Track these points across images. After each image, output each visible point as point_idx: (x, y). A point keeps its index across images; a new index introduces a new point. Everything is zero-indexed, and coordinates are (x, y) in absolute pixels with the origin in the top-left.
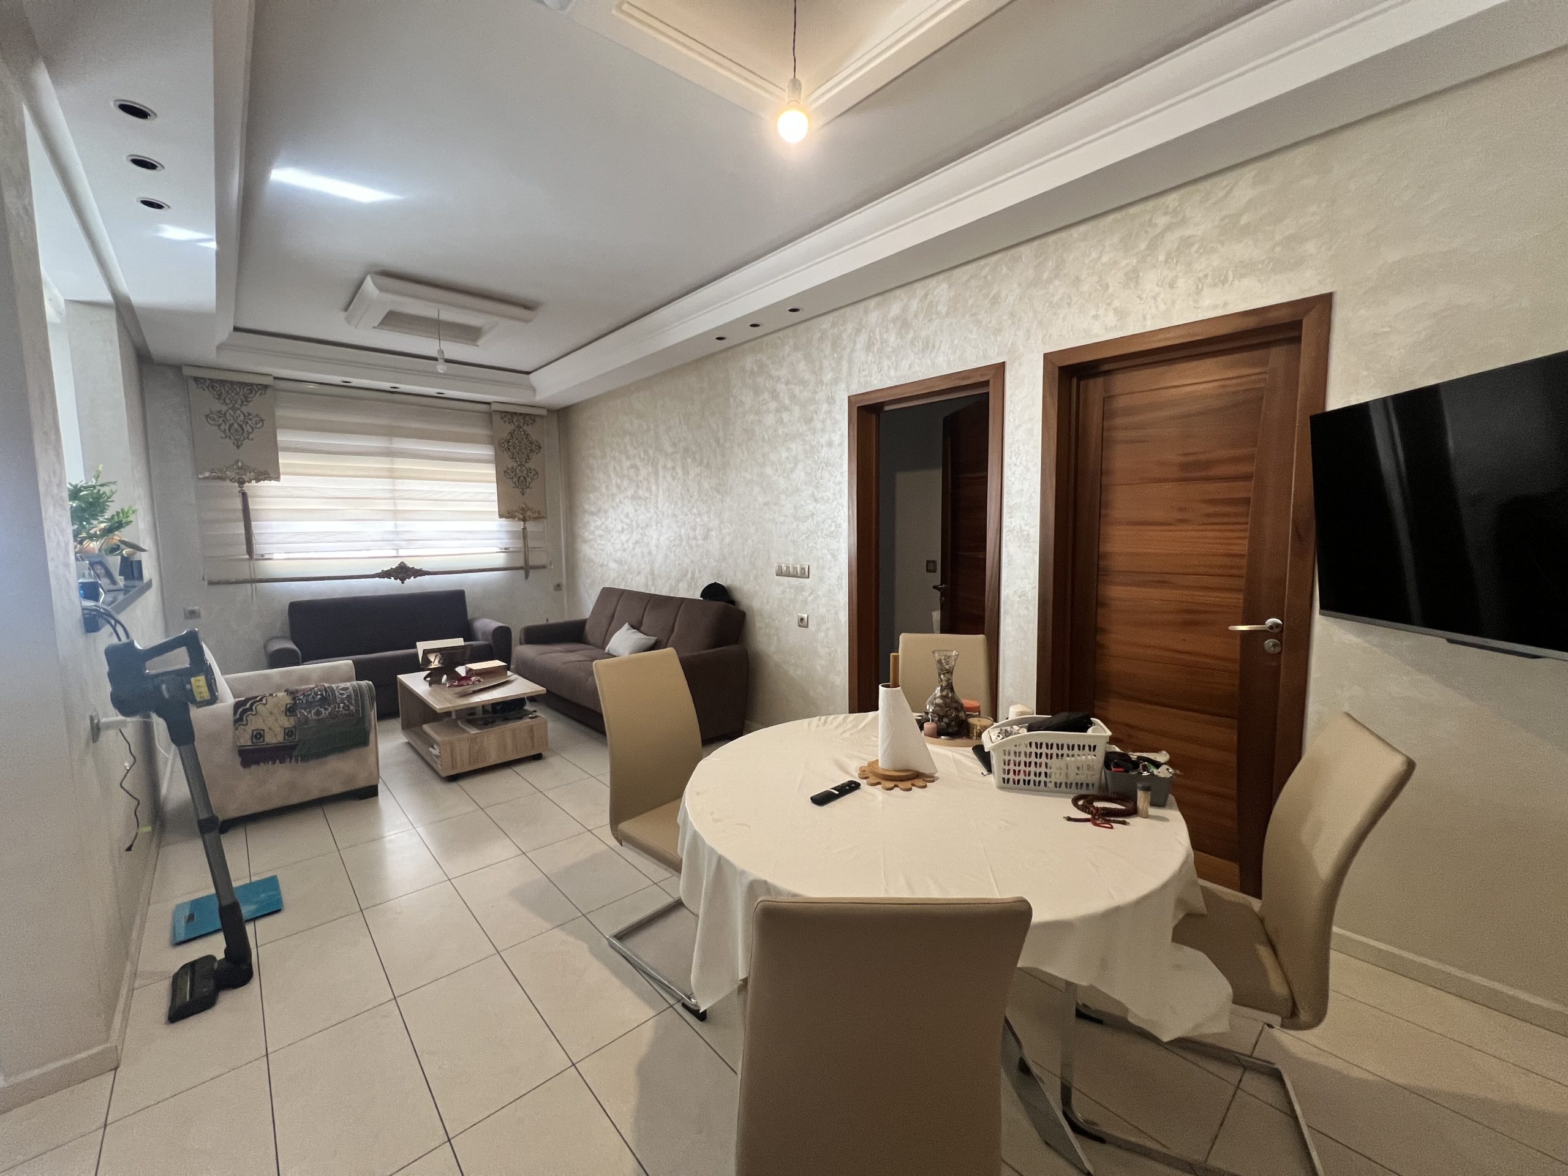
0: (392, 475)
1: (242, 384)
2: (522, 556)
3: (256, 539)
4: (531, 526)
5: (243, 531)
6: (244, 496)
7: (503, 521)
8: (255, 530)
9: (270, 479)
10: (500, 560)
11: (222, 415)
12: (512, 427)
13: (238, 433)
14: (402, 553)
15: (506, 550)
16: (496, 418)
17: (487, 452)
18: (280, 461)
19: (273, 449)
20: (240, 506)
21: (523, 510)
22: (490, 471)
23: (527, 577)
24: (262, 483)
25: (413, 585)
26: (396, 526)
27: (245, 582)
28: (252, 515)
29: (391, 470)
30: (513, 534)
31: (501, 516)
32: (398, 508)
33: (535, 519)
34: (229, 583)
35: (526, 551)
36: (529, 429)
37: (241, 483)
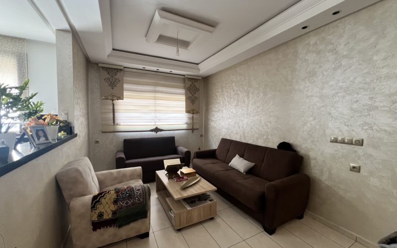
0: (155, 99)
1: (115, 69)
2: (191, 125)
3: (116, 118)
4: (195, 116)
5: (112, 116)
6: (113, 104)
7: (187, 114)
8: (116, 116)
9: (121, 99)
10: (185, 126)
11: (109, 79)
12: (191, 83)
13: (113, 85)
14: (157, 124)
15: (187, 123)
16: (186, 80)
17: (183, 91)
18: (124, 94)
19: (122, 90)
20: (112, 108)
21: (193, 110)
22: (183, 98)
23: (193, 132)
24: (118, 101)
25: (160, 134)
26: (155, 115)
27: (112, 132)
28: (115, 111)
29: (155, 97)
30: (189, 118)
31: (186, 112)
32: (156, 109)
33: (197, 113)
34: (107, 132)
35: (193, 124)
36: (196, 84)
37: (113, 100)
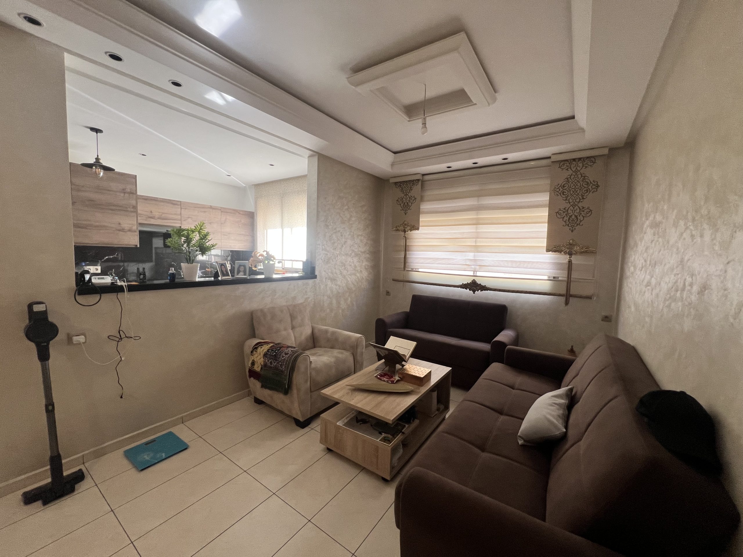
0: (477, 223)
1: (410, 181)
2: (565, 285)
4: (575, 259)
5: (403, 256)
6: (406, 238)
7: (551, 255)
9: (415, 229)
10: (548, 286)
11: (401, 199)
12: (570, 172)
13: (406, 207)
14: (476, 274)
15: (553, 278)
16: (555, 167)
17: (543, 198)
18: (421, 219)
19: (418, 213)
20: (404, 244)
21: (571, 245)
23: (567, 303)
24: (412, 232)
25: (480, 296)
26: (474, 256)
27: (403, 281)
29: (477, 219)
30: (559, 265)
31: (549, 250)
32: (478, 244)
33: (582, 253)
34: (398, 281)
35: (569, 281)
36: (587, 171)
37: (405, 232)
